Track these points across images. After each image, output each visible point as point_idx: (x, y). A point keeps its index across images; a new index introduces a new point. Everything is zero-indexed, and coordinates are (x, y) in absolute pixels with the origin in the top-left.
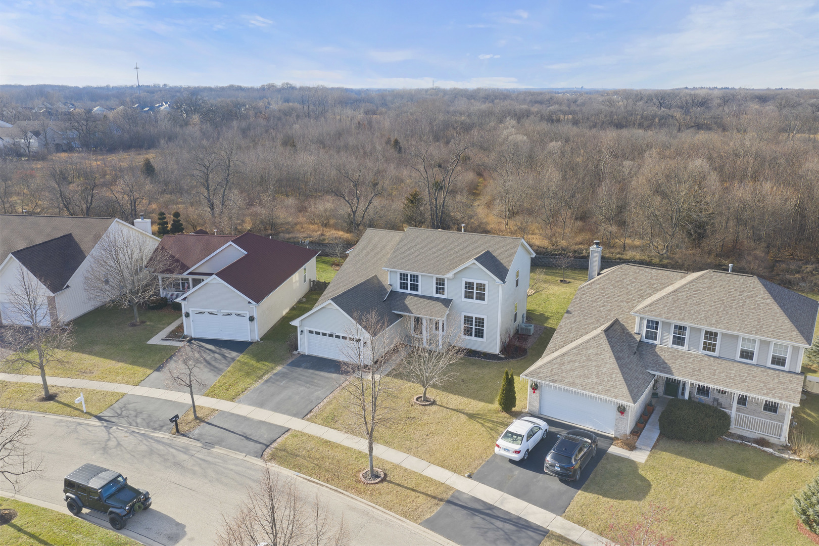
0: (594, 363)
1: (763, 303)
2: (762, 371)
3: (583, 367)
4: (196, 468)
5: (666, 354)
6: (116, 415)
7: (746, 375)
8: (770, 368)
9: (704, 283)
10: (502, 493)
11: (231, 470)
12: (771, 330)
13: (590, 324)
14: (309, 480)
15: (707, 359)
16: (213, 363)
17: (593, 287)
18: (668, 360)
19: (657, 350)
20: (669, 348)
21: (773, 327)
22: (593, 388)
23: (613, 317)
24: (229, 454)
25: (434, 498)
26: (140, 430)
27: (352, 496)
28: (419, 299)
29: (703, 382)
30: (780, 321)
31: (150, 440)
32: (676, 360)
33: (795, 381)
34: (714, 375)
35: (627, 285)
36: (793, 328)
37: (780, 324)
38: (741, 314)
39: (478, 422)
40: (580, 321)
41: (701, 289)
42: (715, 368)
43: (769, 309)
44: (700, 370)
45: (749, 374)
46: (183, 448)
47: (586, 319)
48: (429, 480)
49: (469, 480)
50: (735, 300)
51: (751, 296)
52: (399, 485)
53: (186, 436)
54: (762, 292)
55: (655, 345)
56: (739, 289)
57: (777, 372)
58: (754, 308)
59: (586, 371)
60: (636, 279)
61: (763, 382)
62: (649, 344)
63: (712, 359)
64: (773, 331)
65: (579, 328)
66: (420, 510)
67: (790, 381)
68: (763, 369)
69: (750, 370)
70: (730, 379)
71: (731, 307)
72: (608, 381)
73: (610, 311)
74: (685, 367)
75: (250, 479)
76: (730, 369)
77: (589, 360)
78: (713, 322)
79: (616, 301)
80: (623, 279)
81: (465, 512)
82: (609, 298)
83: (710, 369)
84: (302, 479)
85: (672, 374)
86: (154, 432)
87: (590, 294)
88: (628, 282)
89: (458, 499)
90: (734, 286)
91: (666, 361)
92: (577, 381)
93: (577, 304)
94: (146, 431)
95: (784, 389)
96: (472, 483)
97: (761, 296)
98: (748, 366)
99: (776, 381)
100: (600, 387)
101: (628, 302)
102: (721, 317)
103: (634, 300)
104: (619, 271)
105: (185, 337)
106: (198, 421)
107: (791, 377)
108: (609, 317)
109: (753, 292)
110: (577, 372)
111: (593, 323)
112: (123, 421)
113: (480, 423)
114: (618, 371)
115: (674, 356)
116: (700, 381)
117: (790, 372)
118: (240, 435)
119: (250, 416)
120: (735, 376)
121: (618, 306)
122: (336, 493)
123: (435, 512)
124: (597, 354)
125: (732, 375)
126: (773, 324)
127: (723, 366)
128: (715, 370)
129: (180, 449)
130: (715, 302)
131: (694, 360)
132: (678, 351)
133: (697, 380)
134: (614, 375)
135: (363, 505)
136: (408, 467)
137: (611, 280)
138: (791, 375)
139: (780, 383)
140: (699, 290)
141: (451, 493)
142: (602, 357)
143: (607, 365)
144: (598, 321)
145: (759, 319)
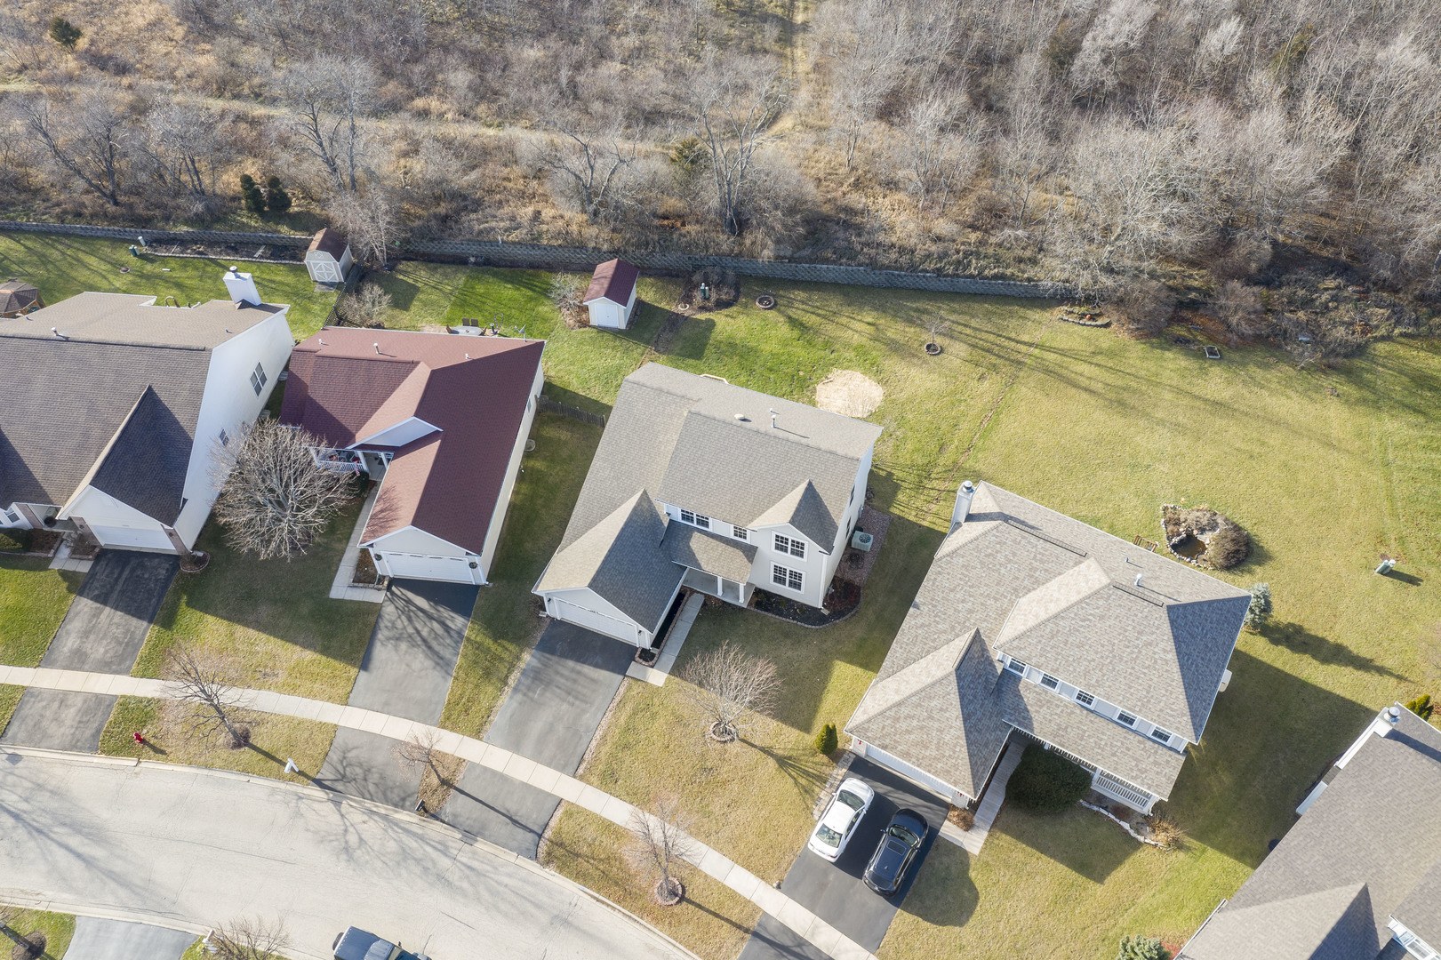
0: (936, 725)
1: (1161, 659)
2: (1139, 742)
3: (921, 728)
4: (465, 885)
5: (1031, 696)
6: (340, 777)
7: (1119, 744)
8: (1149, 738)
9: (1098, 608)
10: (812, 915)
11: (506, 886)
12: (1159, 708)
13: (941, 633)
14: (598, 900)
15: (1078, 711)
16: (434, 644)
17: (955, 560)
18: (1032, 706)
19: (1021, 686)
20: (1035, 686)
21: (1162, 704)
22: (931, 765)
23: (974, 624)
24: (498, 853)
25: (739, 927)
26: (377, 806)
27: (649, 926)
28: (711, 540)
29: (1067, 748)
30: (1174, 696)
31: (396, 828)
32: (1041, 707)
33: (1173, 763)
34: (1082, 739)
35: (1000, 564)
36: (1186, 711)
37: (1172, 700)
38: (1131, 674)
39: (790, 774)
40: (930, 625)
41: (1091, 617)
42: (1085, 728)
43: (1167, 671)
44: (1066, 728)
45: (1122, 743)
46: (439, 843)
47: (938, 622)
48: (733, 896)
49: (777, 892)
50: (1128, 647)
51: (1150, 644)
52: (699, 906)
53: (437, 819)
54: (1166, 638)
55: (1020, 678)
56: (1138, 628)
57: (1156, 746)
58: (1149, 667)
59: (925, 736)
60: (1014, 554)
61: (1136, 760)
62: (1014, 675)
63: (1085, 712)
64: (1161, 710)
65: (926, 638)
66: (724, 950)
67: (1168, 762)
68: (1141, 738)
69: (1125, 738)
70: (1099, 748)
71: (1121, 659)
72: (950, 756)
73: (971, 611)
74: (1050, 721)
75: (531, 902)
76: (1103, 733)
77: (931, 717)
78: (1093, 682)
79: (981, 595)
80: (997, 552)
81: (772, 951)
82: (972, 587)
83: (1078, 728)
84: (589, 897)
85: (1032, 731)
86: (396, 812)
87: (949, 574)
88: (1003, 560)
89: (765, 929)
90: (1133, 621)
91: (1029, 708)
92: (913, 751)
93: (929, 591)
94: (386, 809)
95: (1158, 773)
96: (781, 897)
97: (1162, 645)
98: (1125, 730)
99: (1151, 759)
100: (939, 765)
101: (996, 600)
102: (1103, 676)
103: (1005, 597)
104: (994, 535)
105: (382, 578)
106: (445, 787)
107: (1170, 756)
108: (967, 624)
109: (1154, 636)
110: (913, 737)
111: (945, 632)
112: (351, 787)
113: (793, 777)
114: (963, 742)
115: (1040, 700)
116: (1063, 746)
117: (1171, 749)
118: (503, 814)
119: (509, 772)
120: (1106, 744)
121: (982, 604)
122: (630, 922)
123: (741, 951)
124: (941, 710)
125: (1103, 743)
126: (1164, 699)
127: (1096, 725)
128: (1085, 731)
129: (437, 845)
130: (1103, 646)
131: (1062, 712)
132: (1046, 692)
133: (1059, 745)
134: (957, 750)
135: (662, 942)
136: (708, 872)
137: (980, 552)
138: (1171, 753)
139: (1155, 763)
140: (1089, 620)
141: (757, 918)
142: (947, 715)
143: (952, 730)
144: (953, 628)
145: (1150, 686)
